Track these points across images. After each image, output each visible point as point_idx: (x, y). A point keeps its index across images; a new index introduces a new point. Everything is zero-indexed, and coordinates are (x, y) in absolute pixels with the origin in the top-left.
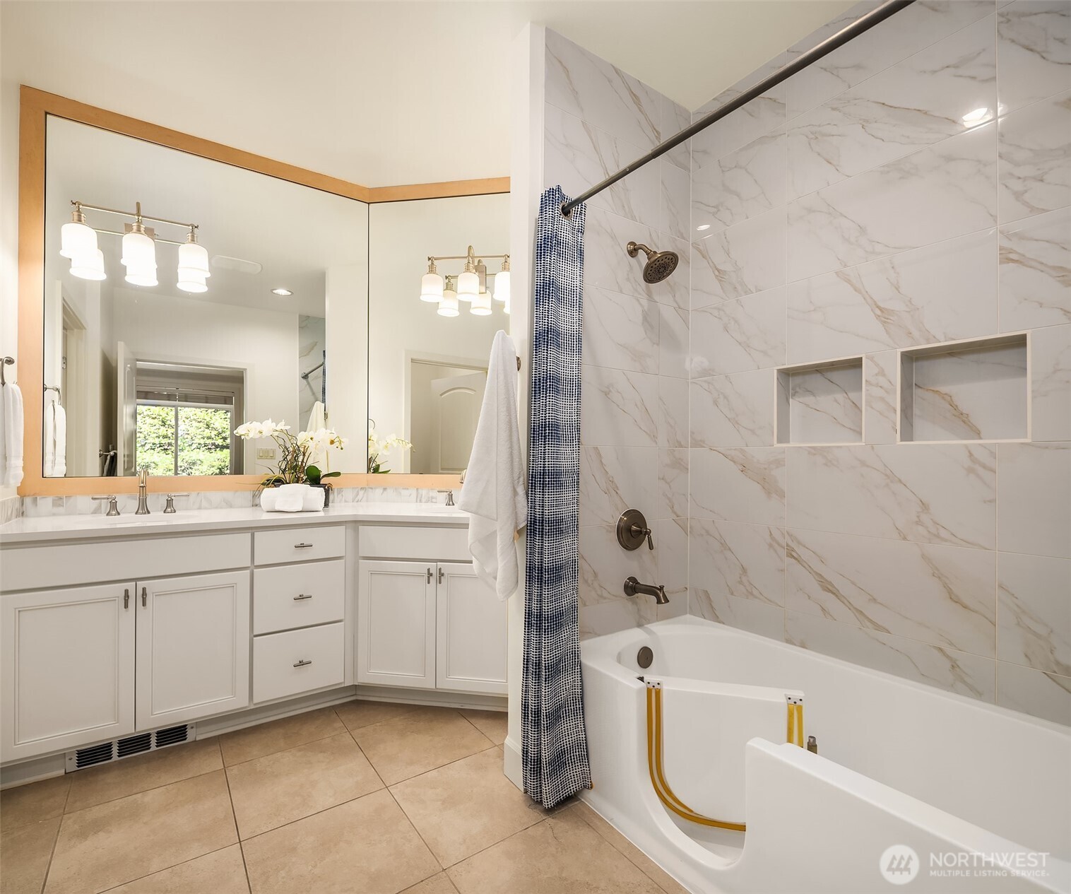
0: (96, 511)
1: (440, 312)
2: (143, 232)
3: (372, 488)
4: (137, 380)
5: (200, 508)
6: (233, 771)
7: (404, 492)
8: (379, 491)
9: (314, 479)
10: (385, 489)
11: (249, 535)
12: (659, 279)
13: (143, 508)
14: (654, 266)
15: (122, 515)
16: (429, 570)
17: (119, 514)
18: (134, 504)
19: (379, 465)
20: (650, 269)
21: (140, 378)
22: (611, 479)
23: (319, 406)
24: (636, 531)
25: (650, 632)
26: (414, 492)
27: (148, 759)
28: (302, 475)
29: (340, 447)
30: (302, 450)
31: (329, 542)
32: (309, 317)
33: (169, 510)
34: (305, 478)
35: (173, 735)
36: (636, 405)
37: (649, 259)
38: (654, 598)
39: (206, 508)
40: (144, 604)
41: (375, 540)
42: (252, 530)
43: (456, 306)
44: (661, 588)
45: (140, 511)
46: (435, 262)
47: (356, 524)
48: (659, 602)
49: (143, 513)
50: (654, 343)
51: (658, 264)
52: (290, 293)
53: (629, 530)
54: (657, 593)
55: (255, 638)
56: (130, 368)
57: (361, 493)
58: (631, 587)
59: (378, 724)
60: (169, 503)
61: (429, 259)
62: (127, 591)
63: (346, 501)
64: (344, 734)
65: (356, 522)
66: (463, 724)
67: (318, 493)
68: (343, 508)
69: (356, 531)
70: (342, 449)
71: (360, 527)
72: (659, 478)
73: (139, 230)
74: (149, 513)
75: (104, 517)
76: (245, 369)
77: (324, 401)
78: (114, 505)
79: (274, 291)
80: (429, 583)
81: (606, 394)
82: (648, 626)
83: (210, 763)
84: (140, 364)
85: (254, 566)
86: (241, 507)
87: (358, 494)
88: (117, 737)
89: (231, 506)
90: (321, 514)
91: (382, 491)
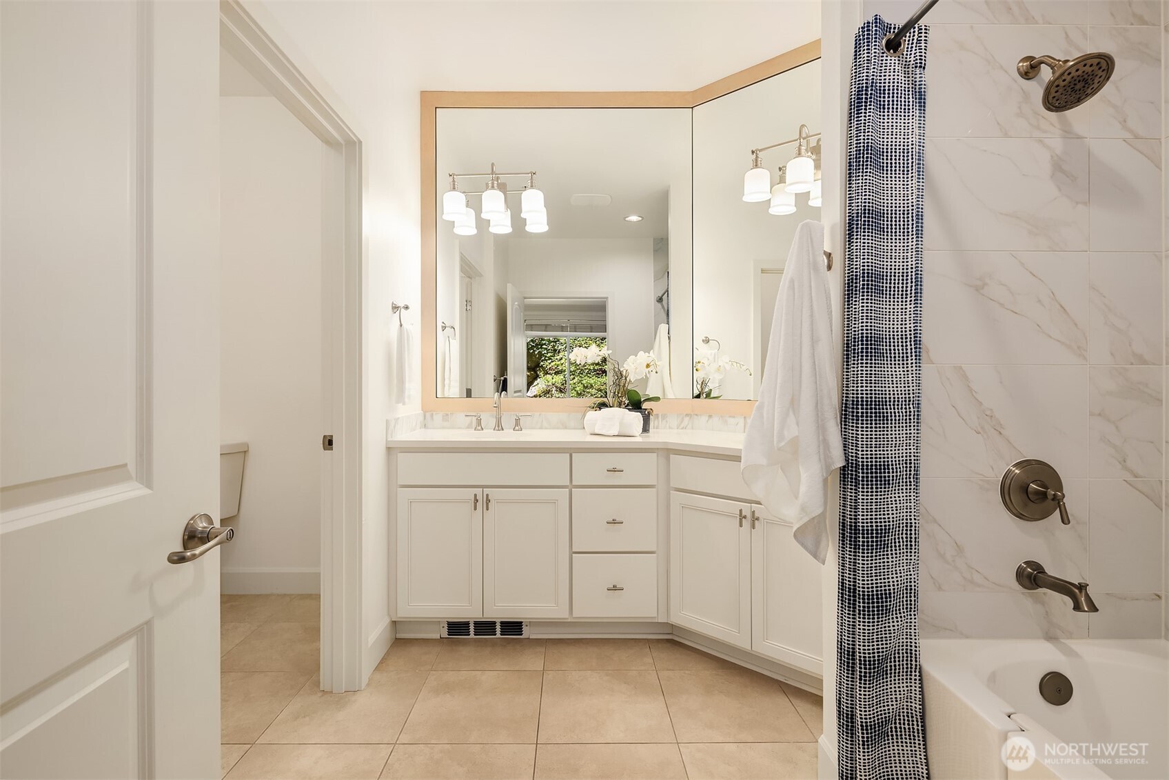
0: (469, 427)
1: (774, 210)
2: (496, 188)
3: (696, 415)
4: (525, 315)
5: (541, 428)
6: (549, 676)
7: (731, 421)
8: (704, 418)
9: (636, 405)
10: (710, 416)
11: (568, 456)
12: (1079, 101)
13: (499, 426)
14: (1062, 84)
15: (484, 431)
16: (741, 511)
17: (482, 429)
18: (493, 422)
19: (711, 390)
20: (1054, 89)
21: (528, 313)
22: (988, 413)
23: (663, 328)
24: (1037, 492)
25: (1070, 653)
26: (741, 421)
27: (494, 644)
28: (624, 400)
29: (654, 371)
30: (624, 374)
31: (641, 469)
32: (662, 239)
33: (517, 428)
34: (627, 402)
35: (513, 627)
36: (1039, 301)
37: (1053, 73)
38: (1069, 602)
39: (546, 428)
40: (487, 510)
41: (687, 472)
42: (571, 450)
43: (792, 200)
44: (1082, 587)
45: (497, 428)
46: (760, 154)
47: (667, 452)
48: (1077, 607)
49: (498, 430)
50: (1077, 203)
51: (1068, 78)
52: (641, 219)
53: (1025, 489)
54: (1076, 594)
55: (574, 555)
56: (519, 305)
57: (686, 419)
58: (1030, 576)
59: (687, 672)
60: (517, 422)
61: (753, 152)
62: (475, 495)
63: (670, 428)
64: (651, 672)
65: (668, 449)
66: (782, 701)
67: (637, 417)
68: (663, 433)
69: (668, 459)
70: (656, 372)
71: (671, 455)
72: (1092, 414)
73: (493, 187)
74: (503, 429)
75: (473, 431)
76: (607, 298)
77: (668, 323)
78: (479, 422)
79: (627, 219)
80: (741, 526)
81: (978, 289)
82: (1068, 642)
83: (533, 661)
84: (528, 301)
85: (571, 486)
86: (575, 429)
87: (682, 422)
88: (474, 618)
89: (566, 428)
90: (639, 439)
91: (707, 418)
